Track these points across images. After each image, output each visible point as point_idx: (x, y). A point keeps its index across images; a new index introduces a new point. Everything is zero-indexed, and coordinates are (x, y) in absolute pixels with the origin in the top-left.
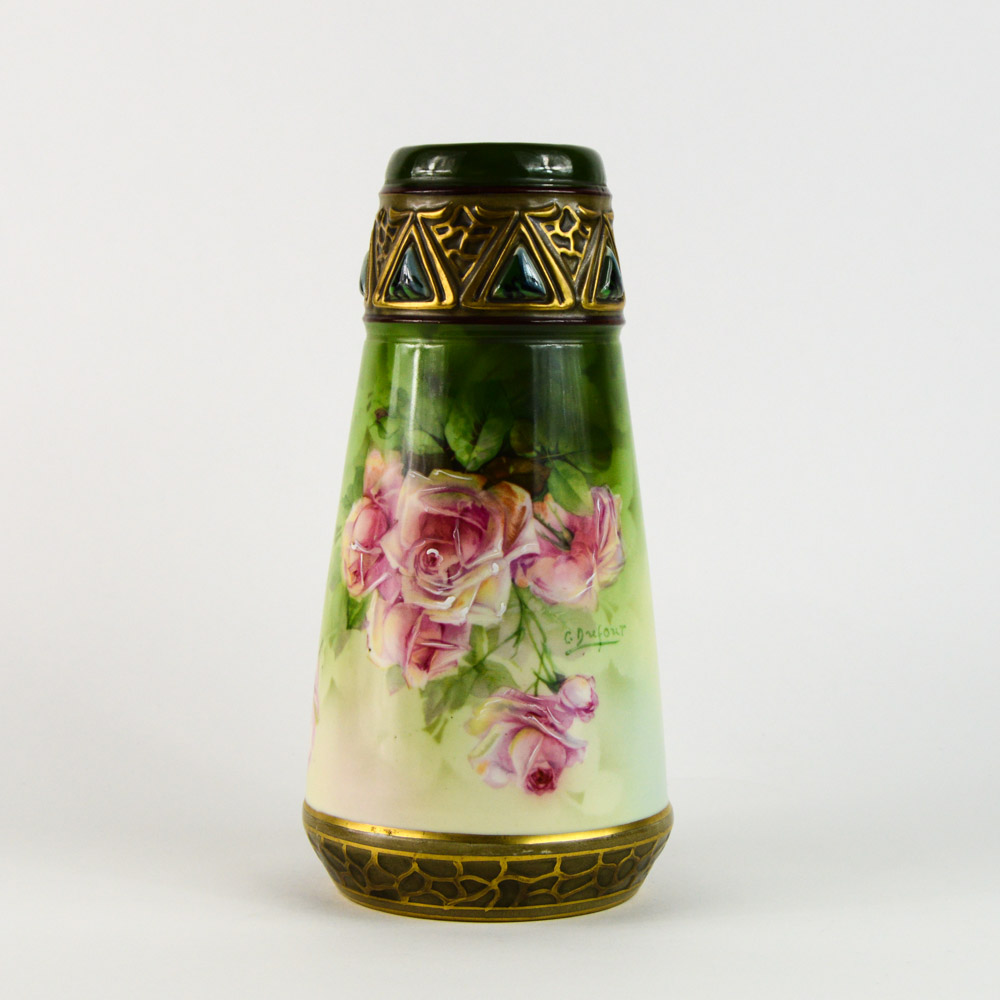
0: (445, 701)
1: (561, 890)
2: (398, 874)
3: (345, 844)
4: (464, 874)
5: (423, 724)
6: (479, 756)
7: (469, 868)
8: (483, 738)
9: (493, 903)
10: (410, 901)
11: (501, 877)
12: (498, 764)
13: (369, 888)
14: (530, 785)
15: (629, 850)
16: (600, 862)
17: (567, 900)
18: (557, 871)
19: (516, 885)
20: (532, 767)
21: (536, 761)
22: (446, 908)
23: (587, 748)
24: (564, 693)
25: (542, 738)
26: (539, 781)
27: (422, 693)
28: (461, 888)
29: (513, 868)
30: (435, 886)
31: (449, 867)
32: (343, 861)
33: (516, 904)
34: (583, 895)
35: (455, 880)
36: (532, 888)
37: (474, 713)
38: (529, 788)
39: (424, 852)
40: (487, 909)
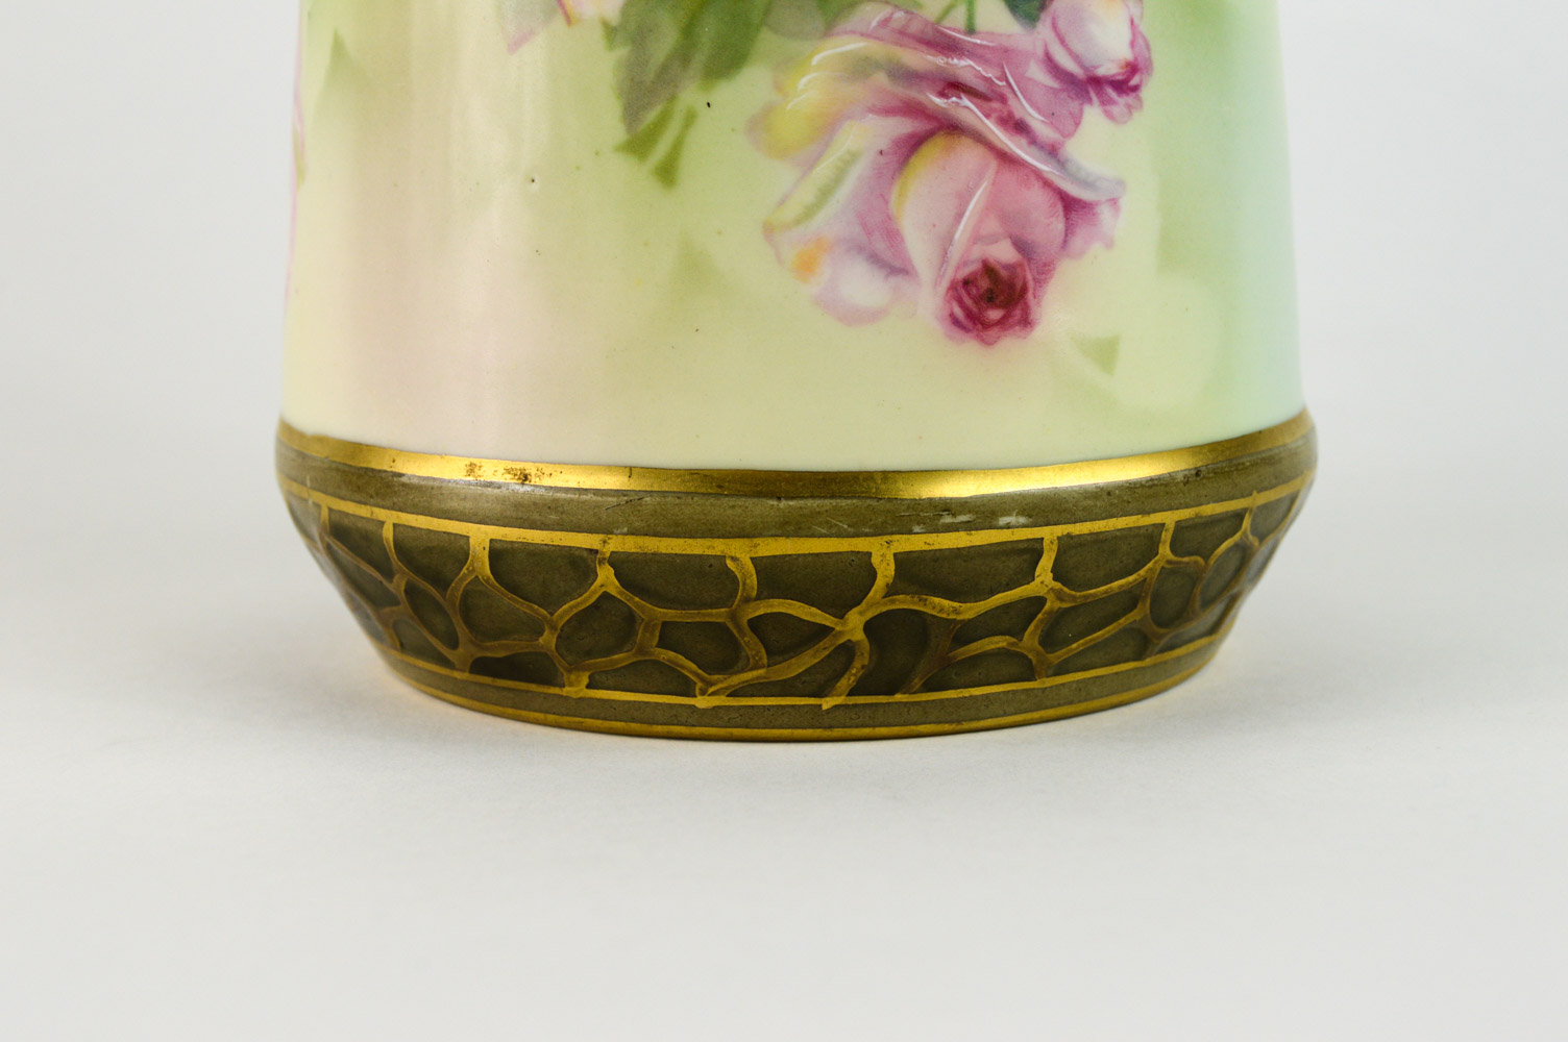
0: (683, 55)
1: (1050, 639)
2: (550, 602)
3: (389, 520)
4: (758, 598)
5: (616, 131)
6: (798, 222)
7: (775, 576)
8: (810, 165)
9: (846, 682)
10: (589, 686)
11: (876, 602)
12: (860, 249)
13: (465, 651)
14: (958, 311)
15: (1239, 516)
16: (1165, 551)
17: (1061, 669)
18: (1044, 578)
19: (918, 627)
20: (964, 252)
21: (976, 238)
22: (701, 702)
23: (1123, 202)
24: (1055, 27)
25: (993, 164)
26: (990, 299)
27: (611, 32)
28: (750, 643)
29: (914, 572)
30: (669, 636)
31: (714, 578)
32: (388, 573)
33: (917, 683)
34: (1108, 653)
35: (733, 617)
36: (965, 632)
37: (778, 87)
38: (955, 322)
39: (633, 532)
40: (827, 703)
